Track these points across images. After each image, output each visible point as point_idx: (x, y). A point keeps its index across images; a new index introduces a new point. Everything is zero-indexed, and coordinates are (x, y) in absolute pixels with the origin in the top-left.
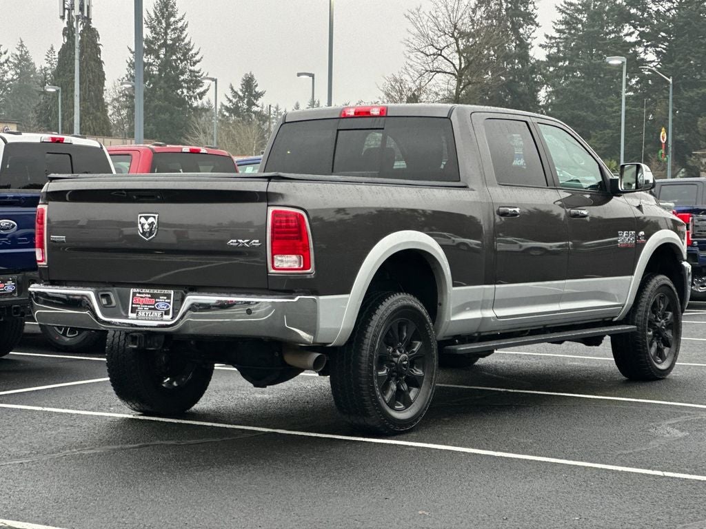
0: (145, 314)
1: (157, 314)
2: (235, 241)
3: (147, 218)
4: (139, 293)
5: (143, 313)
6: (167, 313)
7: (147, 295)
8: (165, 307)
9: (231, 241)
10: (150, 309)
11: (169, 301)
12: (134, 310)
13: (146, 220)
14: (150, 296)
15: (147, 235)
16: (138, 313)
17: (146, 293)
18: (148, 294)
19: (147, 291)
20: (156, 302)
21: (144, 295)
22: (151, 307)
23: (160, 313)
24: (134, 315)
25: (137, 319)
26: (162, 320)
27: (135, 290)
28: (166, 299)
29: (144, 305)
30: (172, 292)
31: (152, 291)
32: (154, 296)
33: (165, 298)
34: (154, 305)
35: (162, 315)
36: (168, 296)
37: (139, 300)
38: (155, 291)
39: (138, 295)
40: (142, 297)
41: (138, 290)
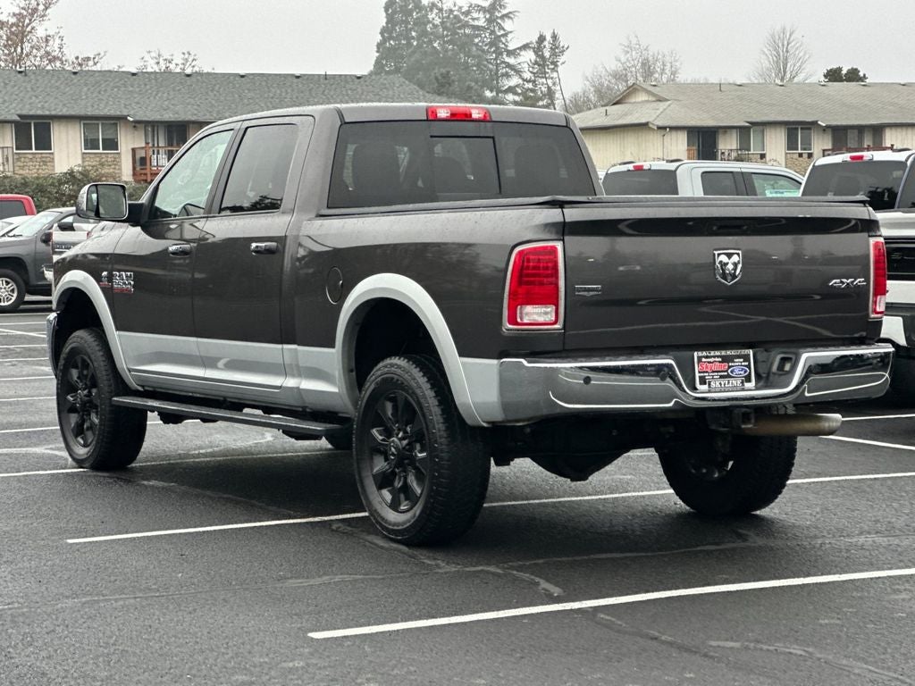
0: (720, 384)
1: (737, 382)
2: (838, 281)
3: (729, 256)
4: (707, 357)
5: (718, 383)
6: (748, 379)
7: (717, 359)
8: (743, 372)
9: (834, 281)
10: (721, 377)
11: (747, 364)
12: (703, 381)
13: (730, 258)
14: (720, 359)
15: (729, 278)
16: (709, 385)
17: (714, 357)
18: (718, 357)
19: (718, 353)
20: (729, 367)
21: (712, 360)
22: (722, 374)
23: (739, 382)
24: (705, 387)
25: (709, 392)
26: (743, 390)
27: (700, 354)
28: (743, 362)
29: (713, 372)
30: (751, 352)
31: (723, 353)
32: (725, 359)
33: (742, 360)
34: (727, 371)
35: (742, 383)
36: (746, 358)
37: (707, 367)
38: (729, 353)
39: (704, 360)
40: (709, 362)
41: (704, 353)
